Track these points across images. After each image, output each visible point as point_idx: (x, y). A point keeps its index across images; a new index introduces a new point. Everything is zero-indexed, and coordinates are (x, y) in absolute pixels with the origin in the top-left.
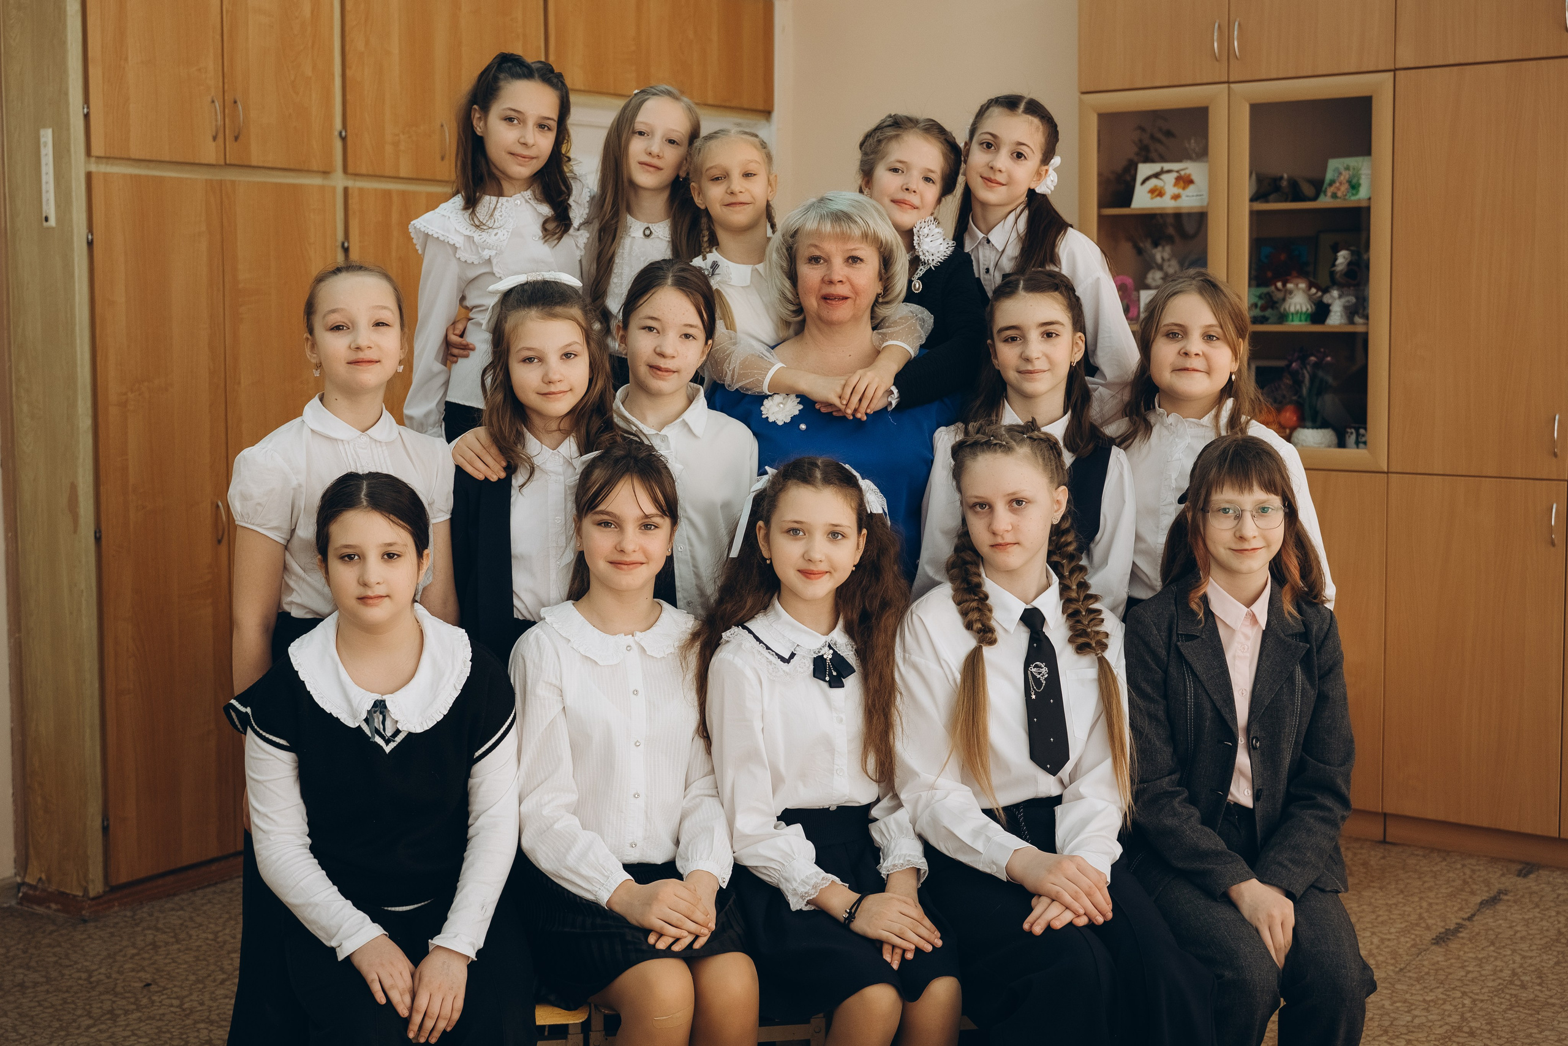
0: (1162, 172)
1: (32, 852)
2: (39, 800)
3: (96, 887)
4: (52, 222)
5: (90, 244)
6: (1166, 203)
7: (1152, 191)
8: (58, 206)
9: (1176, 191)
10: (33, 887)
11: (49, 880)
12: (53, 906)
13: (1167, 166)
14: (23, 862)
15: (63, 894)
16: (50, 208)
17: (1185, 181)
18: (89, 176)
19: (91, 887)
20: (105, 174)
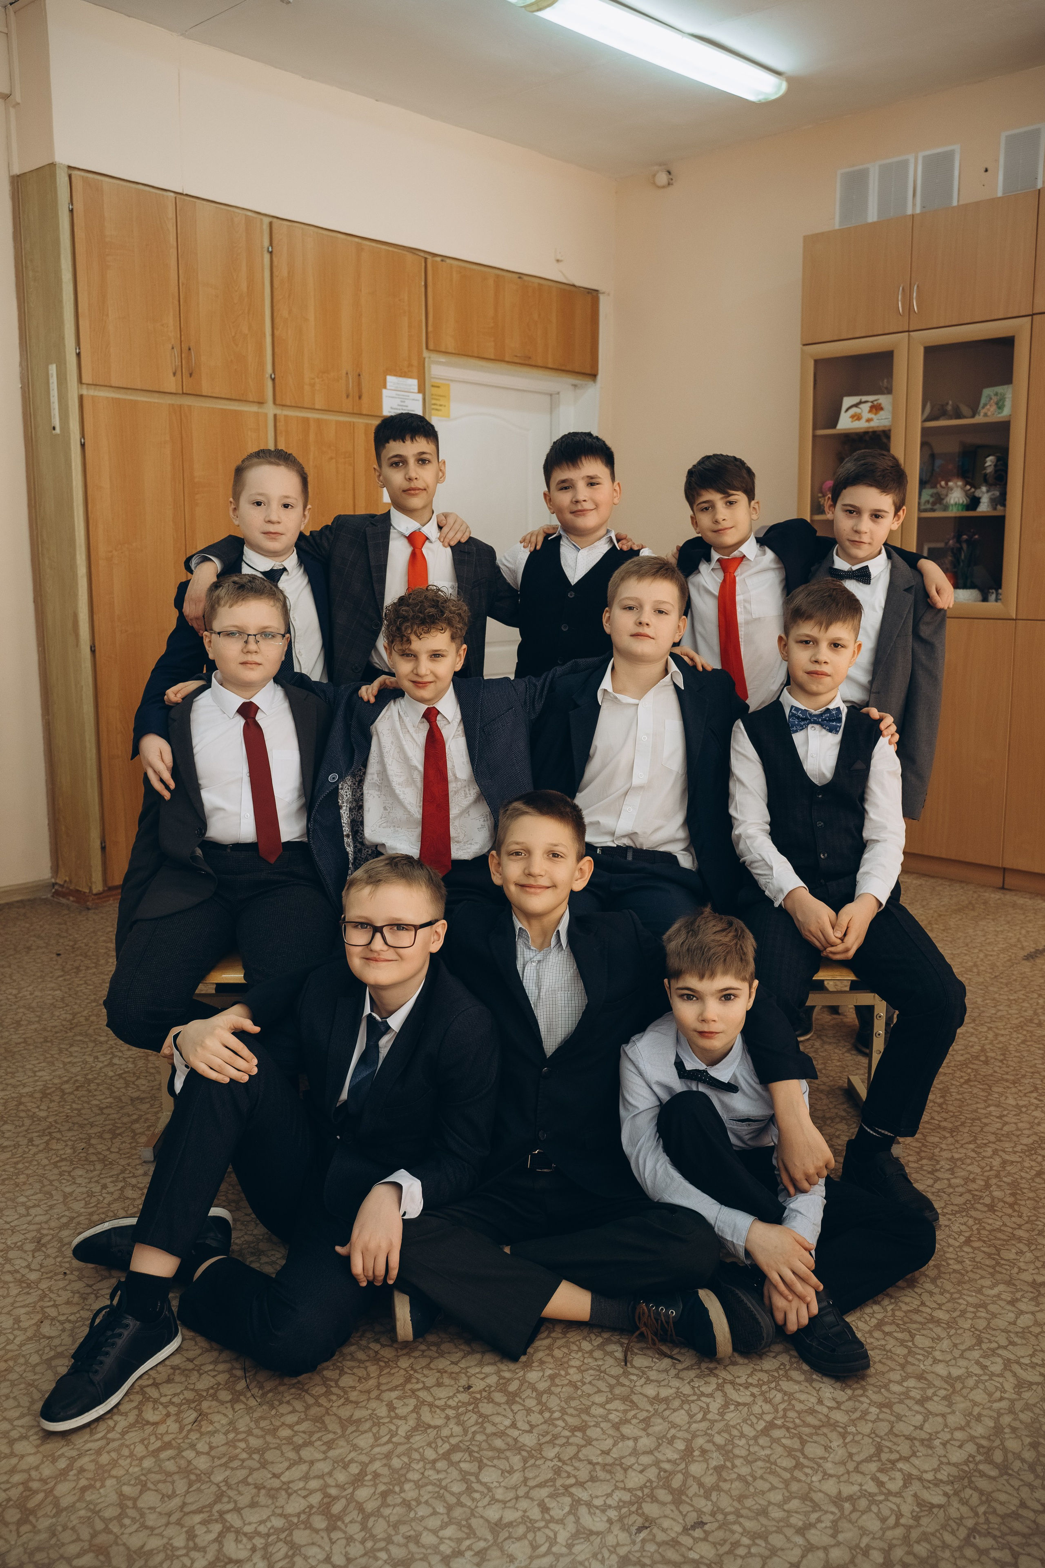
0: (861, 403)
1: (60, 863)
2: (63, 828)
3: (98, 887)
4: (58, 431)
5: (83, 445)
6: (861, 425)
7: (852, 417)
8: (61, 419)
9: (871, 416)
10: (62, 886)
11: (71, 881)
12: (71, 898)
13: (864, 398)
14: (56, 869)
15: (78, 891)
16: (57, 422)
17: (876, 408)
18: (81, 398)
19: (94, 887)
20: (93, 397)
